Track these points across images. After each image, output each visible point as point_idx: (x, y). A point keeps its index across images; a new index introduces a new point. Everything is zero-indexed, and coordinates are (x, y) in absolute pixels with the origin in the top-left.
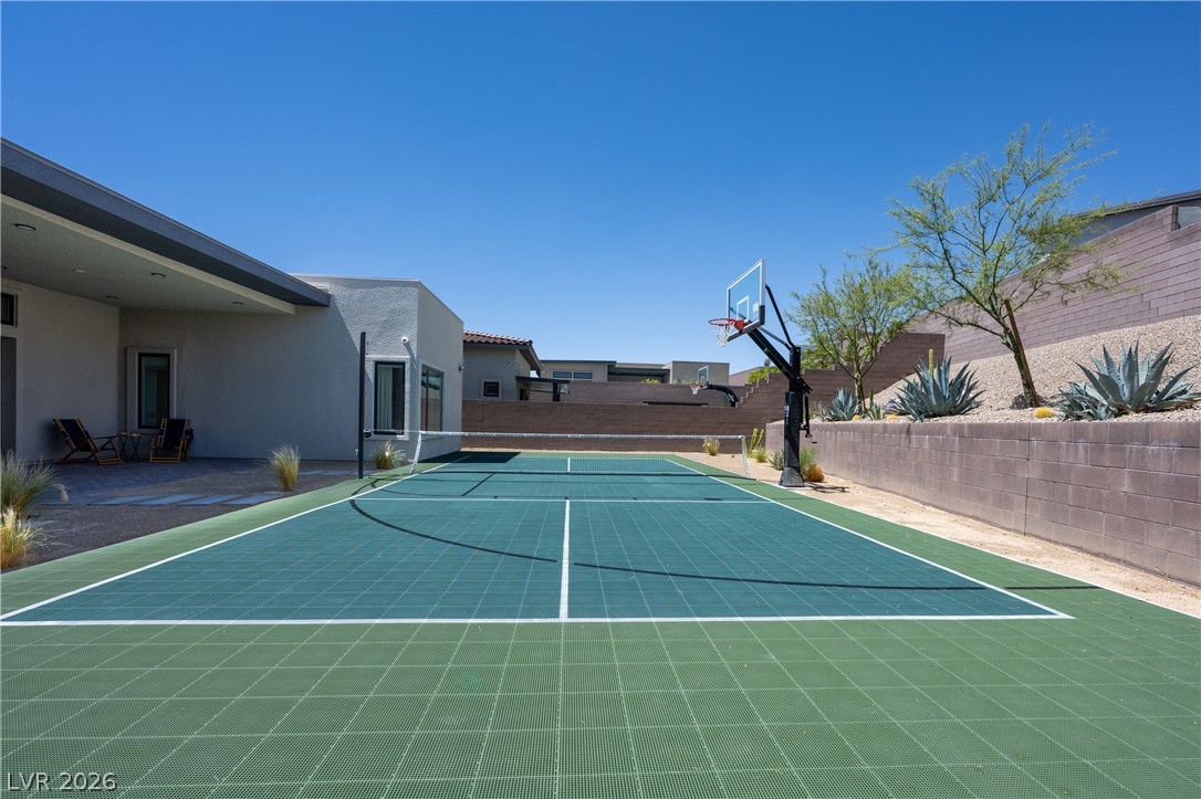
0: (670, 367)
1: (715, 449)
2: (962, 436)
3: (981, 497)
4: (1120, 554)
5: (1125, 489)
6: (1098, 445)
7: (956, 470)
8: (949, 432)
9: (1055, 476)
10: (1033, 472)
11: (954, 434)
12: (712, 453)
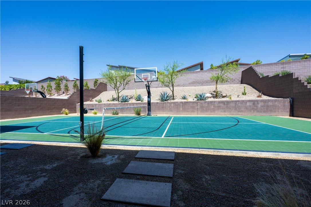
6: (208, 103)
7: (181, 108)
8: (179, 103)
9: (202, 107)
12: (67, 114)
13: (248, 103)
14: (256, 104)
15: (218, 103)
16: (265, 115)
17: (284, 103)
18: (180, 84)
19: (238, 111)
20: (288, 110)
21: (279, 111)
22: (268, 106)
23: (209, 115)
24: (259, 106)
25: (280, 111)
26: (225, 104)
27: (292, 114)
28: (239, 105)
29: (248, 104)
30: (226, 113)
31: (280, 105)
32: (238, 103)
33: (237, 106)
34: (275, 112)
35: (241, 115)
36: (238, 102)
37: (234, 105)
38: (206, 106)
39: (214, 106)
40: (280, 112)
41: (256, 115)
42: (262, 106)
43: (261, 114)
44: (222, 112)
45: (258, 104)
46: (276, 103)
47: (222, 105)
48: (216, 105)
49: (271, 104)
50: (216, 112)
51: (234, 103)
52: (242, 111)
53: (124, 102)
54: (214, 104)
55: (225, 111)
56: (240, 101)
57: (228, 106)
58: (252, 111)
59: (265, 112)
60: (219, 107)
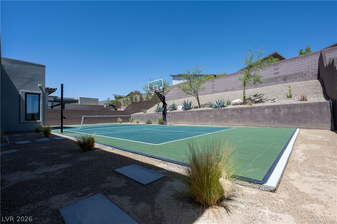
0: (79, 99)
1: (121, 121)
2: (198, 112)
3: (203, 121)
4: (226, 125)
5: (226, 116)
6: (221, 112)
7: (197, 118)
8: (195, 112)
9: (215, 116)
10: (212, 116)
11: (196, 112)
12: (120, 123)
13: (266, 109)
14: (277, 110)
15: (231, 111)
16: (291, 127)
17: (320, 108)
18: (228, 89)
19: (255, 122)
20: (328, 119)
21: (312, 122)
22: (294, 114)
23: (222, 126)
24: (282, 113)
26: (238, 112)
27: (334, 127)
28: (255, 113)
29: (266, 111)
30: (240, 124)
31: (313, 112)
32: (254, 111)
33: (252, 114)
35: (258, 126)
36: (254, 109)
37: (249, 113)
38: (219, 114)
39: (227, 115)
40: (314, 123)
41: (277, 126)
42: (285, 114)
43: (284, 125)
44: (235, 122)
45: (280, 111)
47: (235, 113)
48: (230, 113)
49: (299, 111)
50: (230, 122)
51: (249, 110)
52: (259, 121)
53: (158, 112)
54: (227, 112)
55: (239, 121)
56: (256, 108)
57: (242, 115)
58: (272, 121)
59: (290, 122)
60: (232, 115)
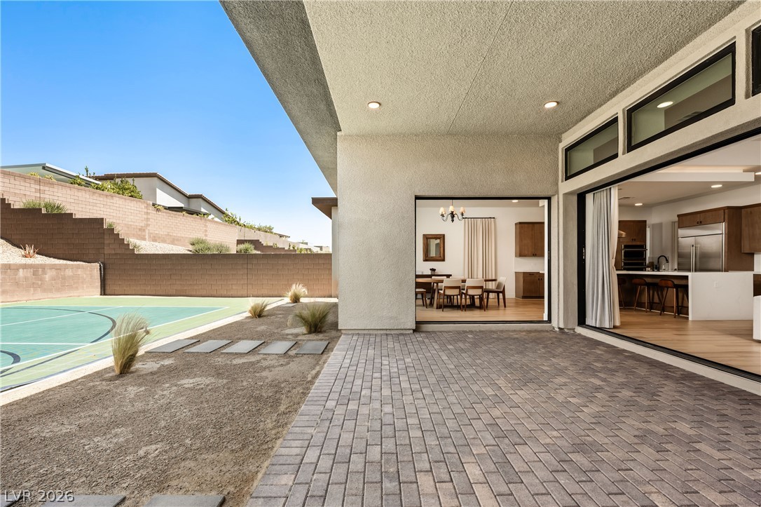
13: (21, 270)
14: (40, 273)
17: (91, 271)
20: (98, 284)
21: (83, 287)
22: (64, 278)
24: (47, 277)
25: (85, 286)
27: (104, 292)
29: (21, 273)
31: (85, 276)
34: (77, 288)
41: (40, 297)
42: (53, 279)
43: (50, 295)
45: (45, 273)
46: (80, 272)
58: (32, 289)
59: (58, 290)
